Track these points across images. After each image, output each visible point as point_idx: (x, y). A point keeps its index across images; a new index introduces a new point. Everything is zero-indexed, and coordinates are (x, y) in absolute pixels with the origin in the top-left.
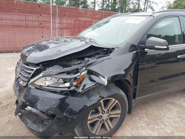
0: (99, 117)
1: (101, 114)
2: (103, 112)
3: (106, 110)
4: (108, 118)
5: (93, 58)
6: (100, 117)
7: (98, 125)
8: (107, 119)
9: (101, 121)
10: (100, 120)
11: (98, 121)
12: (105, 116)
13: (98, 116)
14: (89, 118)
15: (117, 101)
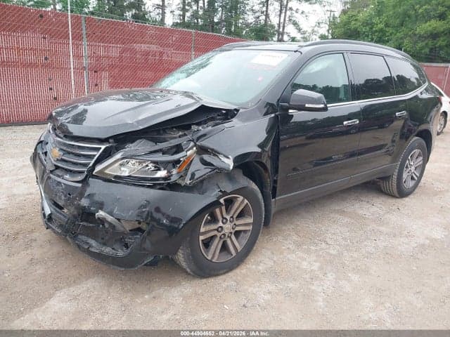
0: (217, 230)
1: (220, 224)
2: (224, 221)
3: (228, 217)
4: (232, 231)
5: (205, 126)
6: (220, 229)
7: (217, 245)
8: (231, 233)
9: (220, 238)
10: (219, 235)
11: (215, 236)
12: (228, 228)
13: (215, 227)
14: (202, 230)
15: (246, 201)
